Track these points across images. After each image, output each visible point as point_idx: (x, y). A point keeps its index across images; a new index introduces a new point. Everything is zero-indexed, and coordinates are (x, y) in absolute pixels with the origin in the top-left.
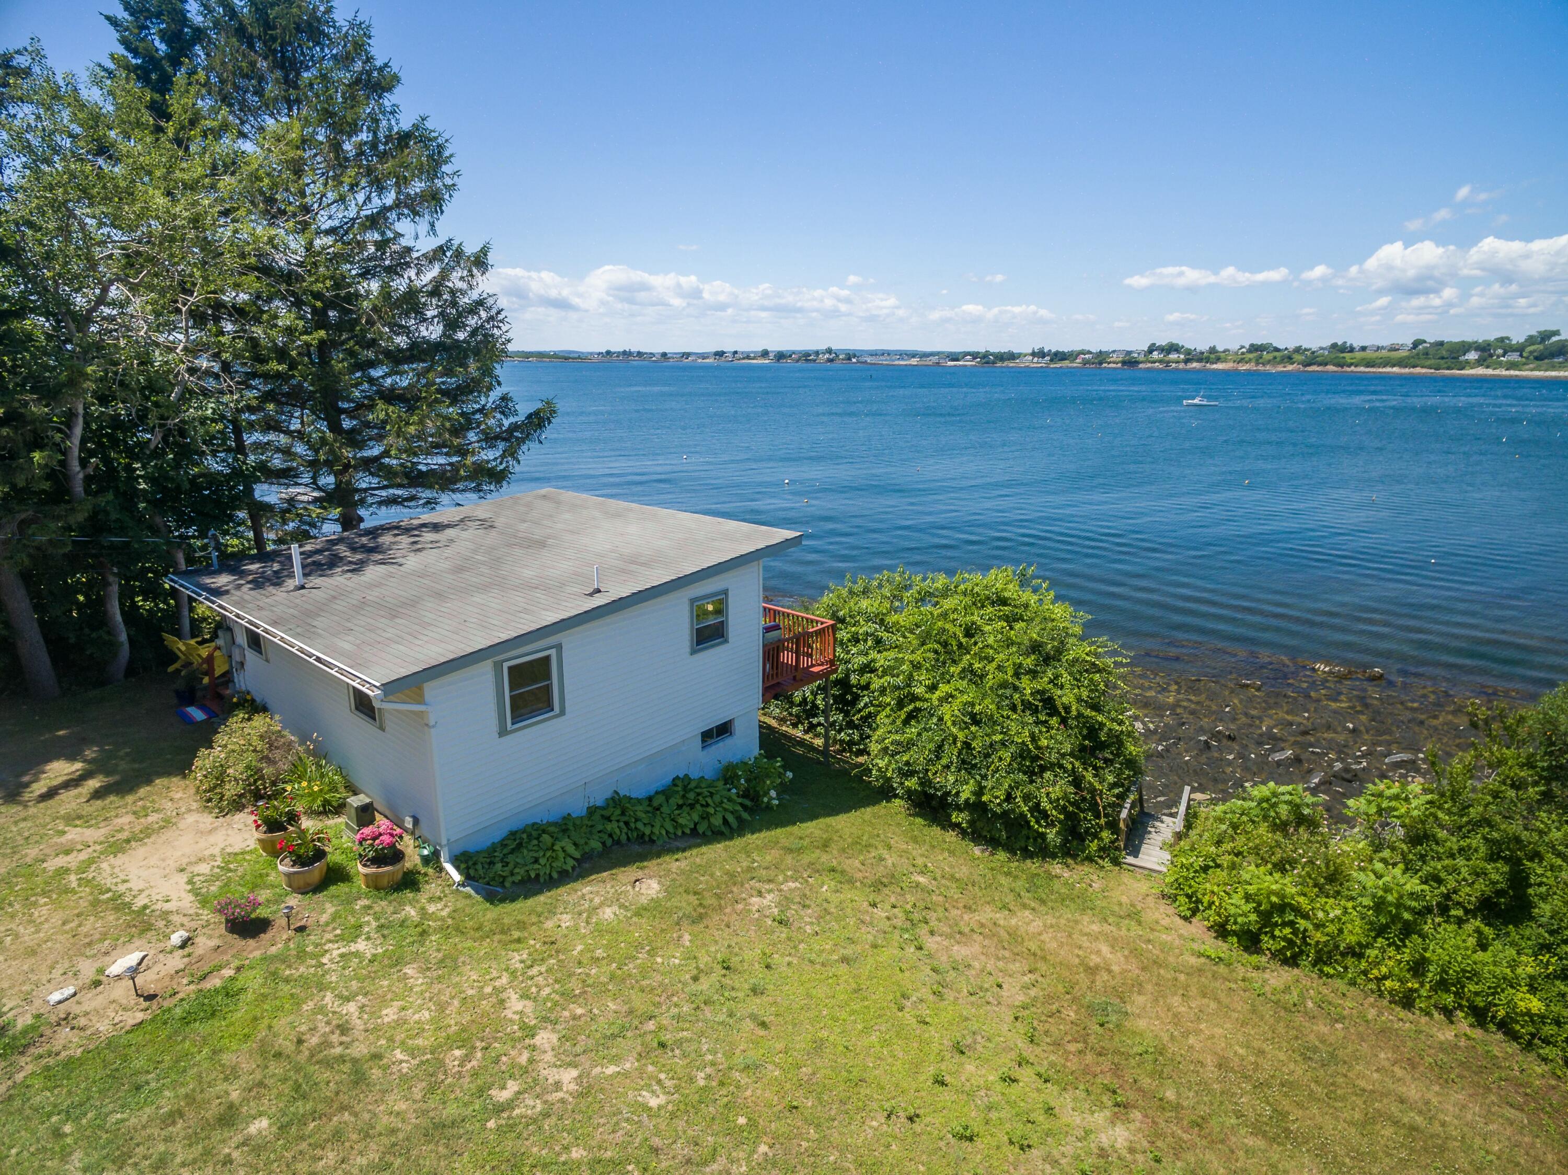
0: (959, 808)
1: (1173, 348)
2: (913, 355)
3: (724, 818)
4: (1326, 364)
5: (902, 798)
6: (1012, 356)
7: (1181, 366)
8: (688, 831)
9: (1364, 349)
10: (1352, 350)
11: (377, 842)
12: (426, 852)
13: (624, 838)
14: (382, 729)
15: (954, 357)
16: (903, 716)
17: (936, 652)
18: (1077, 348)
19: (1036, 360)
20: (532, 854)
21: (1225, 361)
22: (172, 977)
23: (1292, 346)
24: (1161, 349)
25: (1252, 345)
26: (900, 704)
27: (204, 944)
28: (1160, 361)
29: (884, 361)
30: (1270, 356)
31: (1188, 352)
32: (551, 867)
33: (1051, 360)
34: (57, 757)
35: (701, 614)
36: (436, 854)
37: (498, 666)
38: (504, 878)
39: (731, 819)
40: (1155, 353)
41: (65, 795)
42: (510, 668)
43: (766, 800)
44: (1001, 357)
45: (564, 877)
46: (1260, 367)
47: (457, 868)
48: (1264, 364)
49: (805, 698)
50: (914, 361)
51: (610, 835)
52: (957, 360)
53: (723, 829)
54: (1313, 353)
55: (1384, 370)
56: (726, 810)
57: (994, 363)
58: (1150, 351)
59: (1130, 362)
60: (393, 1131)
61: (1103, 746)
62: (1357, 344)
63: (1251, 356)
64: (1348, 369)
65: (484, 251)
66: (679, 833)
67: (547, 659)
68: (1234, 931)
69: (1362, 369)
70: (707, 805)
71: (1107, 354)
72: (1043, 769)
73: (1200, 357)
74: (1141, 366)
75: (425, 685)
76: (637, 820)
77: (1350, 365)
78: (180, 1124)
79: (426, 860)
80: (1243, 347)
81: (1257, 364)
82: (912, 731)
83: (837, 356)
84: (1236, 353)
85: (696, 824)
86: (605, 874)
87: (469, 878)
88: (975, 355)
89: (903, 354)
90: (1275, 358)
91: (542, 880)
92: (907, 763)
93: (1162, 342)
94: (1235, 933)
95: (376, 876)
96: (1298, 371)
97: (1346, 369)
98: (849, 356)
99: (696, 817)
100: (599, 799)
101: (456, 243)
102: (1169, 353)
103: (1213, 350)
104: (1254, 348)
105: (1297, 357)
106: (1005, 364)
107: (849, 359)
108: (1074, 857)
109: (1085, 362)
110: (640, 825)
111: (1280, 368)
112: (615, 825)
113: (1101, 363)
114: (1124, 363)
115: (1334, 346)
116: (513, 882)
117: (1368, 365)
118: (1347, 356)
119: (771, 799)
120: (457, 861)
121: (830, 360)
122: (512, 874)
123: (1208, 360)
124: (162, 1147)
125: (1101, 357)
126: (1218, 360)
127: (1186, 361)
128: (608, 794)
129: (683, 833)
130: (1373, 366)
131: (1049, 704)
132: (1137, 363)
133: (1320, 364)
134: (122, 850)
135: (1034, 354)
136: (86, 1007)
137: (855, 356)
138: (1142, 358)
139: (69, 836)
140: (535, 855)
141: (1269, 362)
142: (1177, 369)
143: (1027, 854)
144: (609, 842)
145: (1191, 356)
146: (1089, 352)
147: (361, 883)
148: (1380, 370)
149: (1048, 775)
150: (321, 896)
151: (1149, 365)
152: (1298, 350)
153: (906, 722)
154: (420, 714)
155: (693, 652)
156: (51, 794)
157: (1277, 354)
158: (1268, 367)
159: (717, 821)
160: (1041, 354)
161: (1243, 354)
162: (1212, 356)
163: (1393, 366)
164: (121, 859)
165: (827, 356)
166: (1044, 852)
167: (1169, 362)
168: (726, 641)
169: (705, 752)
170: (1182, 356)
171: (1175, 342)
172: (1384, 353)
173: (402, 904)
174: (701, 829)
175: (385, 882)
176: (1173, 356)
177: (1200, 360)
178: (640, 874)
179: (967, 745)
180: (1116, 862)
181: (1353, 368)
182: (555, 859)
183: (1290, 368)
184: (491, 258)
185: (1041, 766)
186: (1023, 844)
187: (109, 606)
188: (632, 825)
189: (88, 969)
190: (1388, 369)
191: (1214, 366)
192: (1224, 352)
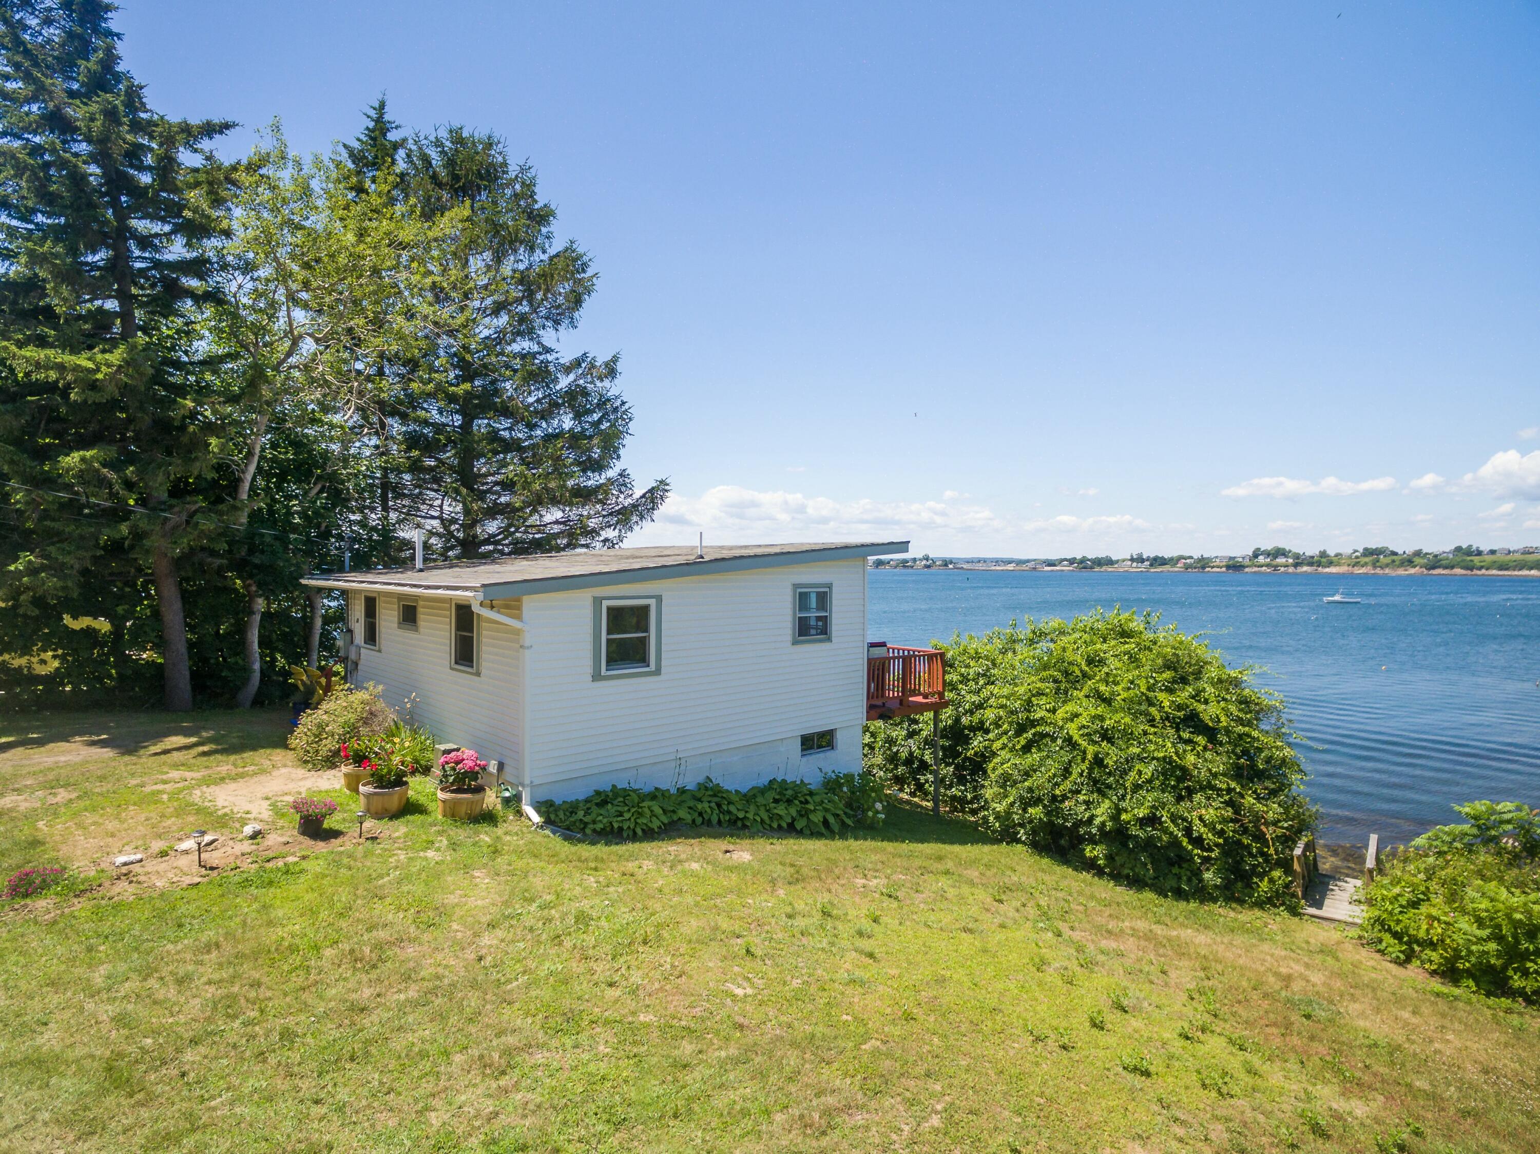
0: (1093, 841)
1: (1279, 552)
2: (1010, 562)
3: (824, 818)
4: (1452, 567)
5: (1024, 843)
6: (1110, 562)
7: (1291, 570)
8: (784, 825)
9: (1493, 552)
10: (1479, 553)
11: (460, 766)
12: (507, 794)
13: (715, 819)
14: (478, 674)
15: (1051, 564)
16: (1023, 742)
17: (1056, 681)
18: (1175, 554)
19: (1135, 564)
20: (615, 808)
21: (1338, 564)
22: (237, 857)
23: (1410, 549)
24: (1268, 554)
25: (1366, 549)
26: (1021, 729)
27: (273, 839)
28: (1268, 565)
29: (980, 566)
30: (1388, 560)
31: (1297, 556)
32: (636, 823)
33: (1151, 565)
34: (176, 734)
35: (802, 599)
36: (517, 798)
37: (597, 601)
38: (586, 824)
39: (831, 820)
40: (1261, 557)
41: (175, 754)
42: (609, 609)
43: (870, 814)
44: (1099, 562)
45: (650, 835)
46: (1378, 571)
47: (538, 812)
48: (1382, 568)
49: (911, 753)
50: (1011, 567)
51: (700, 814)
52: (1054, 565)
53: (823, 830)
54: (1436, 556)
55: (1521, 573)
56: (827, 810)
57: (1092, 568)
58: (1256, 554)
59: (1234, 566)
60: (438, 977)
61: (1261, 775)
62: (1485, 547)
63: (1367, 559)
64: (1479, 572)
65: (615, 359)
66: (775, 825)
67: (645, 609)
68: (1468, 971)
69: (1495, 572)
70: (807, 802)
71: (1209, 560)
72: (1190, 792)
73: (1311, 561)
74: (1247, 570)
75: (526, 599)
76: (729, 803)
77: (1480, 568)
78: (214, 954)
79: (507, 801)
80: (1356, 551)
81: (1375, 567)
82: (1035, 756)
83: (934, 562)
84: (1350, 557)
85: (794, 820)
86: (693, 841)
87: (549, 822)
88: (1072, 561)
89: (997, 562)
90: (1393, 561)
91: (625, 835)
92: (1030, 790)
93: (1268, 546)
94: (1469, 973)
95: (456, 803)
96: (1422, 574)
97: (1476, 572)
98: (946, 563)
99: (793, 811)
100: (690, 782)
101: (591, 355)
102: (1275, 557)
103: (1323, 554)
104: (1368, 552)
105: (1417, 560)
106: (1104, 568)
107: (946, 565)
108: (1241, 902)
109: (1187, 567)
110: (732, 808)
111: (1401, 572)
112: (706, 805)
113: (1203, 568)
114: (1228, 567)
115: (1458, 549)
116: (594, 831)
117: (1501, 568)
118: (1476, 559)
119: (877, 812)
120: (538, 807)
121: (928, 567)
122: (594, 822)
123: (1319, 564)
124: (191, 968)
125: (1203, 563)
126: (1330, 563)
127: (1296, 565)
128: (701, 779)
129: (780, 827)
130: (1507, 569)
131: (1192, 721)
132: (1243, 567)
133: (1446, 568)
134: (216, 783)
135: (1132, 560)
136: (149, 869)
137: (951, 563)
138: (1247, 562)
139: (170, 775)
140: (619, 809)
141: (1387, 565)
142: (1286, 573)
143: (1180, 895)
144: (699, 820)
145: (1299, 560)
146: (1191, 557)
147: (437, 813)
148: (1516, 573)
149: (1198, 797)
150: (396, 822)
151: (1256, 569)
152: (1418, 553)
153: (1027, 749)
154: (517, 632)
155: (795, 643)
156: (166, 752)
157: (1395, 557)
158: (1387, 571)
159: (817, 818)
160: (1140, 559)
161: (1357, 557)
162: (1323, 560)
163: (1531, 568)
164: (213, 788)
165: (924, 562)
166: (1203, 894)
167: (1277, 566)
168: (829, 640)
169: (805, 759)
170: (1291, 561)
171: (1281, 546)
172: (1518, 556)
173: (477, 833)
174: (799, 825)
175: (463, 810)
176: (1281, 560)
177: (1311, 564)
178: (731, 847)
179: (1098, 762)
180: (1294, 911)
181: (1483, 571)
182: (641, 814)
183: (1412, 571)
184: (619, 367)
185: (1188, 788)
186: (1174, 883)
187: (249, 634)
188: (725, 807)
189: (157, 845)
190: (1525, 572)
191: (1327, 570)
192: (1336, 555)
